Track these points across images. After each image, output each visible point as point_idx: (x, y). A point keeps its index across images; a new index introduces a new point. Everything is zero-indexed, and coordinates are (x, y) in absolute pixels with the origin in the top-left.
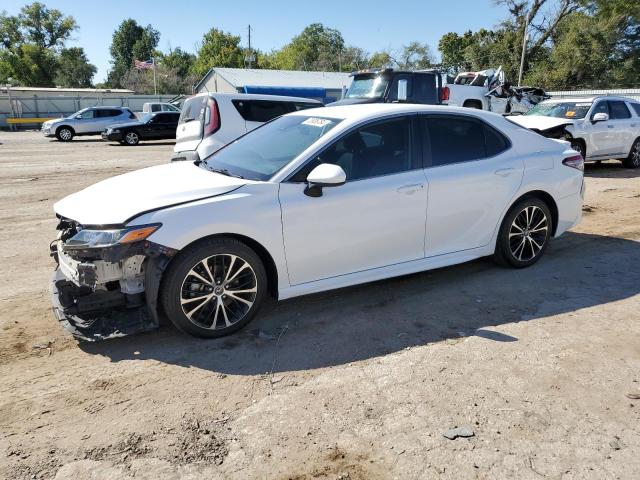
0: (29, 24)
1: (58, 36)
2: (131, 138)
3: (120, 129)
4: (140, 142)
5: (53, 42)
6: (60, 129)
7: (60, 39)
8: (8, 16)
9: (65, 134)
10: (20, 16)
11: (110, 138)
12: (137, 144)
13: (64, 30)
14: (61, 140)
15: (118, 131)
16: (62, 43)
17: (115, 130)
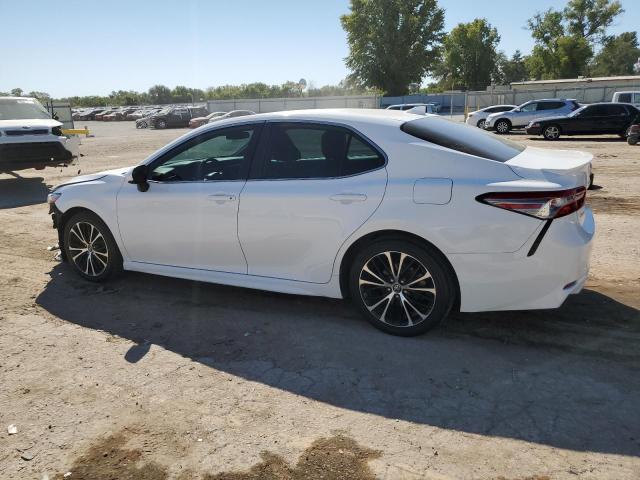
0: (572, 16)
1: (599, 24)
2: (551, 132)
3: (540, 122)
4: (561, 137)
5: (592, 31)
6: (499, 121)
7: (601, 27)
8: (553, 12)
9: (503, 127)
10: (566, 10)
11: (531, 132)
12: (557, 139)
13: (606, 17)
14: (498, 133)
15: (538, 125)
16: (602, 31)
17: (535, 123)
